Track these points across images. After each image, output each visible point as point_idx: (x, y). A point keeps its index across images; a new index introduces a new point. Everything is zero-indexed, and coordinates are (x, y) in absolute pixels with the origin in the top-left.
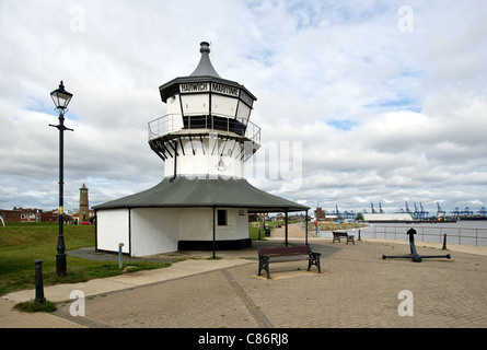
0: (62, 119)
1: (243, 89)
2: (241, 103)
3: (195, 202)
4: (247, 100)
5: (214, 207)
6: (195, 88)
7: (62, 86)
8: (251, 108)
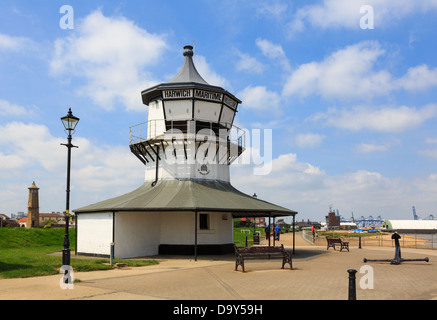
0: (70, 139)
1: (226, 94)
2: (225, 107)
3: (177, 206)
4: (231, 103)
5: (197, 210)
6: (178, 94)
7: (70, 112)
8: (235, 111)
